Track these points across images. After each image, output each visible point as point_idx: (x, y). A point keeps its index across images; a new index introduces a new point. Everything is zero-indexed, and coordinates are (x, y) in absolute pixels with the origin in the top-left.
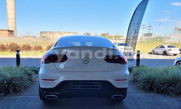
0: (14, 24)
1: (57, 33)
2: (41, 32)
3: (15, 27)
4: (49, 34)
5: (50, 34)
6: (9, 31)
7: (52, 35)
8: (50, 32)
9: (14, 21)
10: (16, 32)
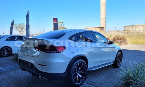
0: (104, 23)
1: (139, 27)
2: (125, 27)
3: (105, 24)
4: (131, 27)
5: (133, 28)
6: (100, 28)
7: (134, 28)
8: (133, 26)
9: (104, 20)
10: (106, 28)
